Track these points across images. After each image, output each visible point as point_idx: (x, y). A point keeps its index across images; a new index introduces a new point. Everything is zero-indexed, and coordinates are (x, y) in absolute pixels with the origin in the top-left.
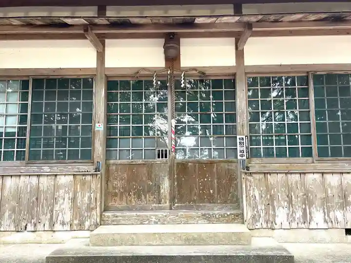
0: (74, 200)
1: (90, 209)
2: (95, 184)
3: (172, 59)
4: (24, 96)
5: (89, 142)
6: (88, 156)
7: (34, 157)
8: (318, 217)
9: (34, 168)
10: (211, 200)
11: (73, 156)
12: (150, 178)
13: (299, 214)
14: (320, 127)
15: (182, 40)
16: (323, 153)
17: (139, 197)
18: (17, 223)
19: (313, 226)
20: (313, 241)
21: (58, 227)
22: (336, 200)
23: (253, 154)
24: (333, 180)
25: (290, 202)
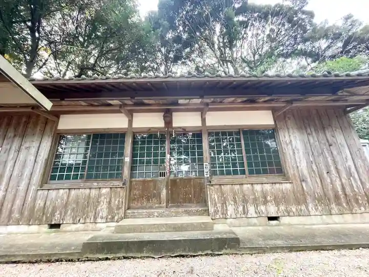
0: (110, 203)
1: (118, 208)
2: (122, 193)
3: (168, 123)
4: (87, 144)
5: (120, 168)
6: (119, 176)
7: (89, 177)
8: (251, 209)
9: (88, 184)
10: (190, 201)
11: (111, 176)
12: (155, 189)
13: (241, 209)
14: (249, 158)
16: (251, 172)
17: (148, 200)
18: (74, 218)
19: (249, 216)
20: (249, 225)
21: (99, 220)
22: (261, 199)
23: (213, 173)
24: (258, 188)
25: (235, 202)
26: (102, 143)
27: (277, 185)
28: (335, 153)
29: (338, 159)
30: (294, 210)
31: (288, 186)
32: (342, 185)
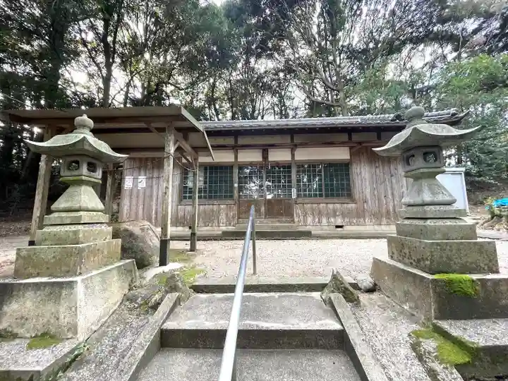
0: (227, 215)
1: (233, 218)
2: (235, 208)
3: (265, 157)
4: (205, 173)
5: (232, 191)
6: (231, 197)
7: (210, 197)
8: (324, 221)
9: (210, 202)
10: (282, 215)
11: (226, 197)
13: (317, 220)
14: (326, 185)
15: (269, 150)
16: (327, 196)
18: (205, 223)
19: (322, 224)
20: (322, 230)
21: (221, 225)
22: (332, 214)
23: (298, 196)
24: (331, 206)
25: (313, 215)
26: (216, 173)
27: (345, 205)
28: (394, 181)
29: (395, 186)
30: (355, 221)
31: (353, 205)
32: (394, 205)
